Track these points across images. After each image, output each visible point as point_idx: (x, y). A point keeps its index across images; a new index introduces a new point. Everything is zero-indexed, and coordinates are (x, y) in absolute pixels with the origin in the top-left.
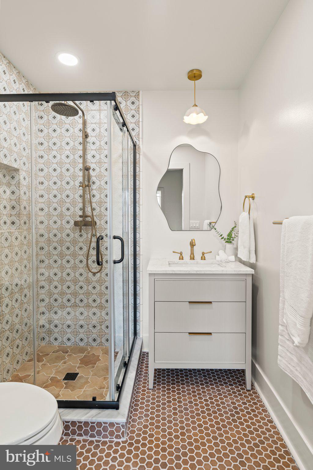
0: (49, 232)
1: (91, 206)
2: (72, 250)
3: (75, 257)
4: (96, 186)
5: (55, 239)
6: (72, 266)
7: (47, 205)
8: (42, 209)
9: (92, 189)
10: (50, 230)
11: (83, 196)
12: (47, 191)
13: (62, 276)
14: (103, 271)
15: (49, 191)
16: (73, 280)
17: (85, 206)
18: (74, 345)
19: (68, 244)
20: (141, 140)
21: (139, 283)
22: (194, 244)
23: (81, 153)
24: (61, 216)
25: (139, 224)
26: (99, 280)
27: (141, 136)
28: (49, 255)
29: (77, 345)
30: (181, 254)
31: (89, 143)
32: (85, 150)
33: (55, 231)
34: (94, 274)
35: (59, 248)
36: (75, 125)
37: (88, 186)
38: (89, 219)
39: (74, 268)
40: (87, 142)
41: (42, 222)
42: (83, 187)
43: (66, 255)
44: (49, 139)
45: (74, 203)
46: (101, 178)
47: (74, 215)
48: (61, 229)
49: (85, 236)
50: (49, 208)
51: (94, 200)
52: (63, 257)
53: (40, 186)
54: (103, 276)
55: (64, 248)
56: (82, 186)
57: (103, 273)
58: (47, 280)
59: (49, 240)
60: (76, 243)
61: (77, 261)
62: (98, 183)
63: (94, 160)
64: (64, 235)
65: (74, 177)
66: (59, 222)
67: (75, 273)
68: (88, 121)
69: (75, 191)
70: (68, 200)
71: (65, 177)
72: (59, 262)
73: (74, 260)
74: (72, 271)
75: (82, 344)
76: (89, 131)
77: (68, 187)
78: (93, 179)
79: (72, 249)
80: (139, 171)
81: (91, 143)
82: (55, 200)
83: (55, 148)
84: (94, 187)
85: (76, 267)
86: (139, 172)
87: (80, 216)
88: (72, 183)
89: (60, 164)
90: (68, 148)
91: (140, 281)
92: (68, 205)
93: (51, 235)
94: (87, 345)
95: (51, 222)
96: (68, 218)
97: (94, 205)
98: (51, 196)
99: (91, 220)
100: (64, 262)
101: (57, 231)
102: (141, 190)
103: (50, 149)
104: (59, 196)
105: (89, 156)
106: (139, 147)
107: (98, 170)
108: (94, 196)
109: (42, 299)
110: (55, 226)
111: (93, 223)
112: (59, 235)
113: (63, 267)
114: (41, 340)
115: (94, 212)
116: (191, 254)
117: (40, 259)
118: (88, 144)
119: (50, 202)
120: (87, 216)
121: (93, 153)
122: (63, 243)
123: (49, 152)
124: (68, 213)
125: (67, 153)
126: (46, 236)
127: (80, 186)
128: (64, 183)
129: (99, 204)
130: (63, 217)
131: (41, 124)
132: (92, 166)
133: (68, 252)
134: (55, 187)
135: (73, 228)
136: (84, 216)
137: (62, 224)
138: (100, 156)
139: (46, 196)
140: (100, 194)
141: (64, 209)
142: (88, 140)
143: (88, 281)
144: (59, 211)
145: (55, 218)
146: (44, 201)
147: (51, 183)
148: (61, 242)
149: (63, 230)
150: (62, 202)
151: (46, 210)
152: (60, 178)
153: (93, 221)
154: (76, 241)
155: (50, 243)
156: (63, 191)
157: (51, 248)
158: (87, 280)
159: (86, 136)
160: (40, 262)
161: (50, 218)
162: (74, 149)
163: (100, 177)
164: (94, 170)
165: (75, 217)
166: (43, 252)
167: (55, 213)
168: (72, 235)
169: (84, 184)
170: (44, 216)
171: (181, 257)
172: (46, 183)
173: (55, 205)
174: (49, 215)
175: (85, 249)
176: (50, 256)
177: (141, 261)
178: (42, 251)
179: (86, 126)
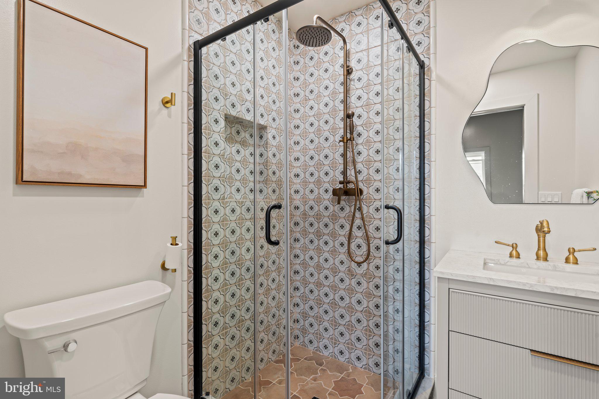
0: (305, 203)
1: (355, 168)
2: (331, 228)
3: (335, 237)
4: (363, 138)
5: (312, 213)
6: (331, 249)
7: (303, 169)
8: (298, 176)
9: (357, 144)
10: (306, 202)
11: (344, 155)
12: (303, 152)
13: (319, 262)
14: (372, 261)
15: (306, 152)
16: (332, 269)
17: (347, 168)
18: (332, 356)
19: (326, 220)
20: (432, 56)
21: (429, 289)
22: (546, 229)
23: (341, 96)
24: (318, 182)
25: (430, 192)
26: (366, 274)
27: (432, 51)
28: (304, 233)
29: (335, 358)
30: (514, 247)
31: (354, 80)
32: (347, 92)
33: (312, 203)
34: (359, 264)
35: (316, 225)
36: (335, 61)
37: (351, 139)
38: (351, 186)
39: (334, 252)
40: (351, 80)
41: (297, 192)
42: (344, 143)
43: (324, 234)
44: (306, 87)
45: (333, 166)
46: (370, 127)
47: (333, 181)
48: (318, 200)
49: (347, 209)
50: (305, 173)
51: (359, 159)
52: (320, 236)
53: (295, 146)
54: (371, 268)
55: (321, 225)
56: (343, 141)
57: (371, 265)
58: (302, 264)
59: (305, 214)
60: (336, 220)
61: (337, 244)
62: (365, 135)
63: (359, 103)
64: (322, 208)
65: (333, 130)
66: (316, 191)
67: (334, 259)
68: (352, 51)
69: (336, 149)
70: (326, 162)
71: (323, 132)
72: (316, 242)
73: (334, 241)
74: (331, 256)
75: (342, 359)
76: (353, 64)
77: (327, 144)
78: (359, 129)
79: (331, 226)
80: (430, 107)
81: (356, 80)
82: (312, 163)
83: (312, 97)
84: (360, 140)
85: (335, 251)
86: (429, 109)
87: (341, 183)
88: (331, 139)
89: (318, 115)
90: (326, 93)
91: (430, 285)
92: (326, 168)
93: (307, 208)
94: (348, 362)
95: (307, 191)
96: (327, 186)
97: (359, 166)
98: (307, 158)
99: (354, 187)
100: (322, 243)
101: (313, 203)
102: (433, 137)
103: (307, 99)
104: (316, 158)
105: (353, 99)
106: (429, 69)
107: (365, 115)
108: (359, 153)
109: (296, 287)
110: (312, 196)
111: (356, 191)
112: (316, 208)
113: (320, 250)
114: (295, 338)
115: (359, 176)
116: (539, 249)
117: (295, 237)
118: (352, 83)
119: (306, 165)
120: (349, 182)
121: (359, 92)
122: (320, 218)
123: (306, 103)
124: (326, 179)
125: (326, 99)
126: (302, 208)
127: (340, 141)
128: (322, 140)
129: (366, 164)
130: (320, 185)
131: (297, 71)
132: (357, 112)
133: (326, 231)
134: (312, 146)
135: (333, 199)
136: (345, 182)
137: (319, 193)
138: (368, 95)
139: (302, 159)
140: (368, 150)
141: (322, 174)
142: (352, 76)
143: (351, 274)
144: (316, 177)
145: (312, 186)
146: (299, 165)
147: (308, 142)
148: (318, 217)
149: (320, 202)
150: (320, 164)
151: (302, 175)
152: (317, 134)
153: (356, 189)
154: (336, 216)
155: (306, 218)
156: (320, 150)
157: (307, 224)
158: (349, 270)
159: (349, 71)
160: (295, 240)
161: (306, 185)
162: (334, 93)
163: (367, 125)
164: (359, 117)
165: (335, 184)
166: (298, 229)
167: (312, 180)
168: (331, 208)
169: (345, 137)
170: (299, 183)
171: (514, 253)
172: (302, 143)
173: (312, 169)
174: (305, 183)
175: (347, 227)
176: (306, 234)
177: (431, 252)
178: (297, 227)
179: (349, 58)
